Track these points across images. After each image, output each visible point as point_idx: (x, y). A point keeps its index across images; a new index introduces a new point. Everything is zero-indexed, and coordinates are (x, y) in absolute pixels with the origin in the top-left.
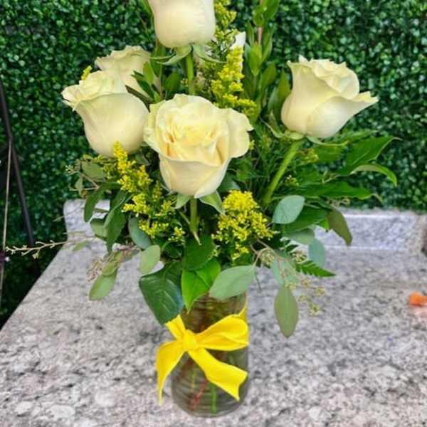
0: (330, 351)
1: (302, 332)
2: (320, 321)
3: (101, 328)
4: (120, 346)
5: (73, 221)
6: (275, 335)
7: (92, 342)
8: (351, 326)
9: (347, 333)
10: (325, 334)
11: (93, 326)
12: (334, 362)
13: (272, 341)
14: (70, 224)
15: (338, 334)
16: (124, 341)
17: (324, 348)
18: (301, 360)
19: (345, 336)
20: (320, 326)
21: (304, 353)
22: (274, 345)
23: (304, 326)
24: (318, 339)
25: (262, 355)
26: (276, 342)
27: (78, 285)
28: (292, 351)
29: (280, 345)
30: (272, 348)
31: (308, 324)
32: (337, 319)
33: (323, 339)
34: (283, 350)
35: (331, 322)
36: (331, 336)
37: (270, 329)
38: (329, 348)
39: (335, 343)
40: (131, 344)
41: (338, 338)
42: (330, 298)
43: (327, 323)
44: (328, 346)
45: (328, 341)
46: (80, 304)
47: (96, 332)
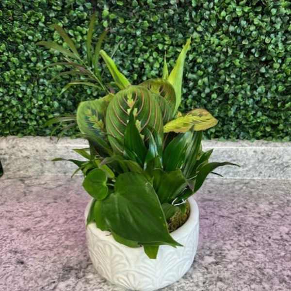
0: (266, 286)
1: (234, 264)
2: (251, 252)
3: (22, 263)
4: (40, 282)
5: (7, 157)
6: (207, 268)
7: (10, 278)
8: (284, 257)
9: (281, 264)
10: (258, 266)
11: (13, 260)
13: (203, 274)
14: (5, 160)
15: (272, 265)
16: (45, 278)
17: (260, 282)
19: (280, 268)
20: (252, 257)
21: (239, 289)
22: (207, 279)
23: (235, 258)
24: (253, 271)
26: (209, 276)
27: (6, 217)
28: (226, 286)
29: (213, 279)
30: (204, 283)
31: (239, 256)
32: (268, 249)
33: (257, 271)
34: (216, 285)
35: (263, 253)
36: (265, 268)
37: (200, 261)
38: (265, 282)
39: (271, 276)
40: (53, 281)
41: (273, 270)
42: (258, 226)
43: (259, 253)
44: (264, 280)
45: (263, 274)
46: (4, 237)
47: (16, 267)
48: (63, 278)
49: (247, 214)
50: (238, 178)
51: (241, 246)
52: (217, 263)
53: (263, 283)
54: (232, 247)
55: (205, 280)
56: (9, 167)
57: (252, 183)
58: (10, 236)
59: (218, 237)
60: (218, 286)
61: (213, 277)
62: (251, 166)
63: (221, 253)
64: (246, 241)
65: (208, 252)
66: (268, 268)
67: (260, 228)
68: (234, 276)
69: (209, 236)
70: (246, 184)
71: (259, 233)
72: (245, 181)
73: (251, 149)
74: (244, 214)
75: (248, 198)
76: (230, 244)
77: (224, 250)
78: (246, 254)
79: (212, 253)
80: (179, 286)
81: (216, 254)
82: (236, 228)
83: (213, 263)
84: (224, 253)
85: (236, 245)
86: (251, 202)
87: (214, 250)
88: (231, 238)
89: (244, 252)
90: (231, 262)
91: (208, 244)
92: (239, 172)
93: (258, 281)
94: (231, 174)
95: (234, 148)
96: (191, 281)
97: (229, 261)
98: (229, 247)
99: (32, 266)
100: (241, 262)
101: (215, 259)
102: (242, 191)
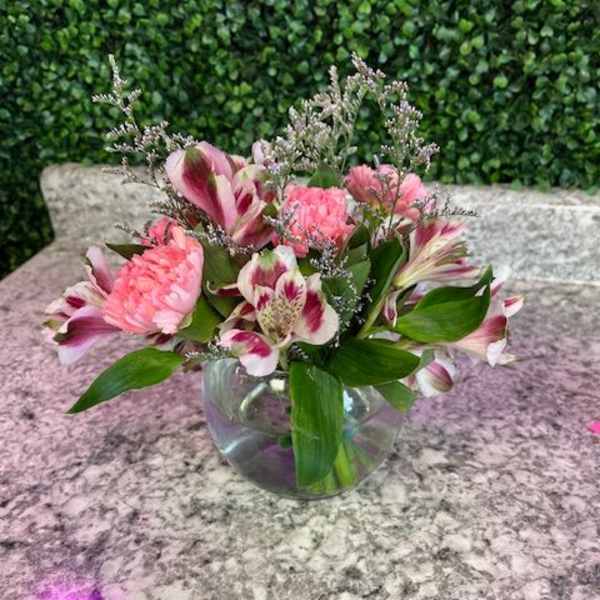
0: (560, 537)
1: (492, 474)
2: (542, 452)
3: (31, 416)
4: (52, 460)
6: (421, 477)
10: (550, 487)
11: (17, 410)
12: (571, 571)
13: (410, 488)
15: (589, 490)
16: (66, 453)
17: (547, 527)
18: (480, 553)
20: (540, 465)
21: (488, 534)
22: (414, 500)
23: (498, 461)
24: (534, 499)
25: (376, 527)
26: (420, 494)
27: (32, 323)
28: (457, 524)
29: (429, 504)
30: (405, 510)
31: (510, 458)
32: (589, 451)
33: (546, 499)
34: (432, 517)
35: (572, 457)
36: (567, 494)
37: (409, 458)
38: (559, 528)
39: (578, 514)
40: (78, 460)
41: (589, 503)
42: (575, 394)
43: (561, 457)
44: (558, 523)
45: (560, 507)
46: (16, 362)
47: (17, 424)
48: (99, 459)
49: (554, 364)
50: (552, 279)
51: (520, 436)
52: (449, 468)
53: (553, 530)
54: (498, 435)
55: (408, 503)
56: (64, 227)
57: (586, 293)
58: (27, 360)
59: (470, 409)
60: (436, 521)
61: (430, 499)
62: (586, 253)
63: (465, 446)
64: (534, 424)
65: (434, 441)
66: (577, 495)
67: (579, 398)
68: (484, 504)
69: (445, 405)
70: (569, 294)
71: (574, 410)
72: (568, 289)
73: (586, 212)
74: (546, 363)
75: (565, 326)
76: (494, 428)
77: (475, 440)
78: (529, 456)
79: (443, 442)
80: (343, 508)
81: (453, 447)
82: (519, 392)
83: (439, 466)
84: (473, 447)
85: (507, 432)
86: (572, 336)
87: (450, 436)
88: (500, 414)
89: (523, 450)
90: (485, 471)
91: (440, 422)
92: (555, 265)
93: (543, 522)
94: (536, 270)
95: (545, 207)
96: (376, 501)
97: (481, 466)
98: (488, 434)
99: (47, 424)
100: (510, 473)
101: (447, 457)
102: (556, 309)
